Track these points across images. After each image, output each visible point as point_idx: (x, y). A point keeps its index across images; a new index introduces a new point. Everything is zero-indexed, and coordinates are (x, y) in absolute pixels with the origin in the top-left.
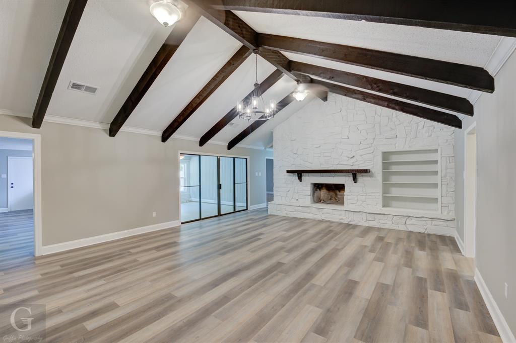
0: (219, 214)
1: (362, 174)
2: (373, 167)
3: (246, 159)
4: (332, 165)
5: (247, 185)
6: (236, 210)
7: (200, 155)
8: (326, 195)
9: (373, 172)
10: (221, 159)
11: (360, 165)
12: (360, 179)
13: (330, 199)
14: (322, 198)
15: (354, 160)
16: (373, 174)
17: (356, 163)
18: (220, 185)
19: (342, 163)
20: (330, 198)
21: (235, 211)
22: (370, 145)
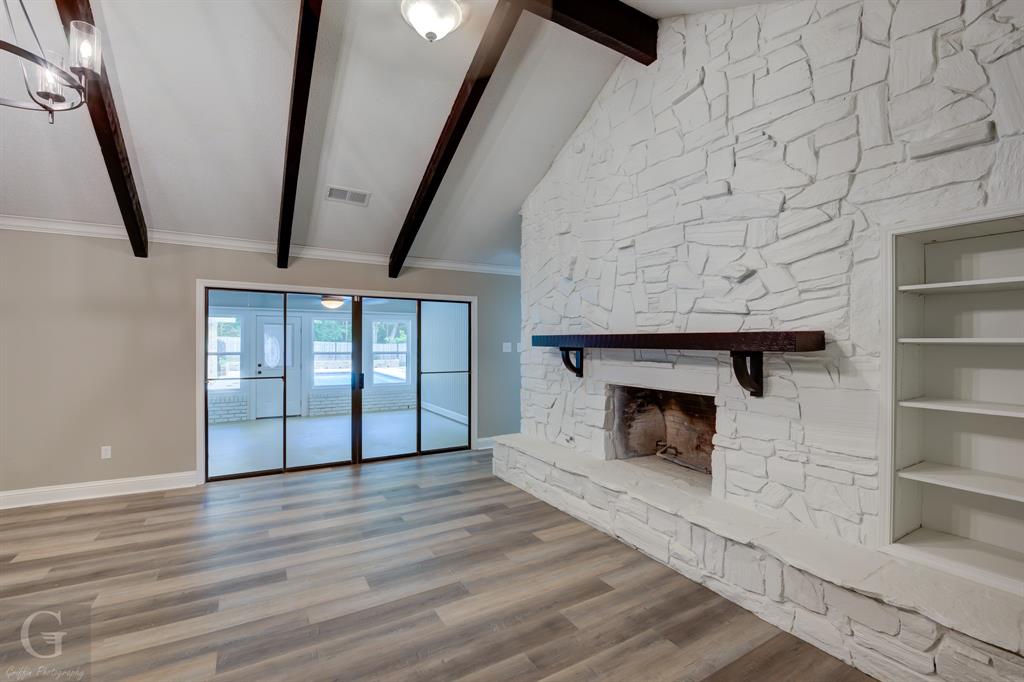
0: (357, 459)
1: (787, 356)
2: (847, 317)
3: (470, 303)
4: (669, 316)
5: (470, 376)
6: (423, 449)
7: (285, 293)
8: (684, 431)
9: (846, 346)
10: (366, 303)
11: (781, 314)
12: (780, 377)
13: (698, 448)
14: (669, 438)
15: (752, 287)
16: (842, 355)
17: (763, 304)
18: (361, 377)
19: (703, 304)
20: (695, 442)
21: (420, 453)
22: (831, 210)
